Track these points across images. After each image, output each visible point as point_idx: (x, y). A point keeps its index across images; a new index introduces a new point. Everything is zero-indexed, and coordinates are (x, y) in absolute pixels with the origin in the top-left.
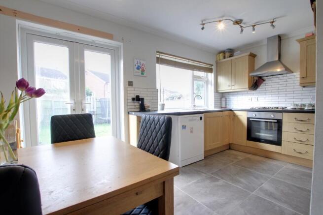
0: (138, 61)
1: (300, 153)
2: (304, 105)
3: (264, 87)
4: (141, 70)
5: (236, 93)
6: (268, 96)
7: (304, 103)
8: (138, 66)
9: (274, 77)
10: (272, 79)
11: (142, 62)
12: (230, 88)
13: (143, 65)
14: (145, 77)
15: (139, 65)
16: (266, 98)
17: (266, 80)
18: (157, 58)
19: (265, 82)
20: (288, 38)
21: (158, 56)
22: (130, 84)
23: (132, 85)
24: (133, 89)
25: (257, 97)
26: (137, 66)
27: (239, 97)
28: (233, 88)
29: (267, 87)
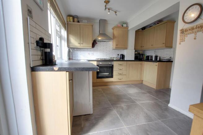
1: (120, 79)
2: (114, 58)
3: (97, 47)
5: (80, 49)
6: (98, 52)
7: (114, 57)
9: (101, 42)
10: (100, 43)
12: (79, 45)
16: (98, 54)
17: (98, 43)
19: (97, 44)
20: (107, 23)
25: (93, 52)
27: (81, 52)
28: (81, 45)
29: (98, 47)
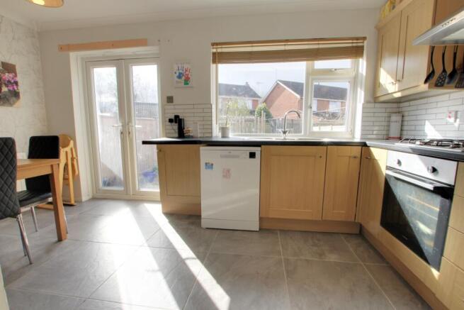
0: (180, 66)
4: (183, 78)
8: (180, 74)
11: (186, 66)
12: (394, 89)
13: (186, 71)
14: (192, 87)
15: (181, 71)
18: (214, 54)
21: (214, 50)
22: (170, 100)
23: (172, 102)
24: (172, 107)
26: (178, 74)
